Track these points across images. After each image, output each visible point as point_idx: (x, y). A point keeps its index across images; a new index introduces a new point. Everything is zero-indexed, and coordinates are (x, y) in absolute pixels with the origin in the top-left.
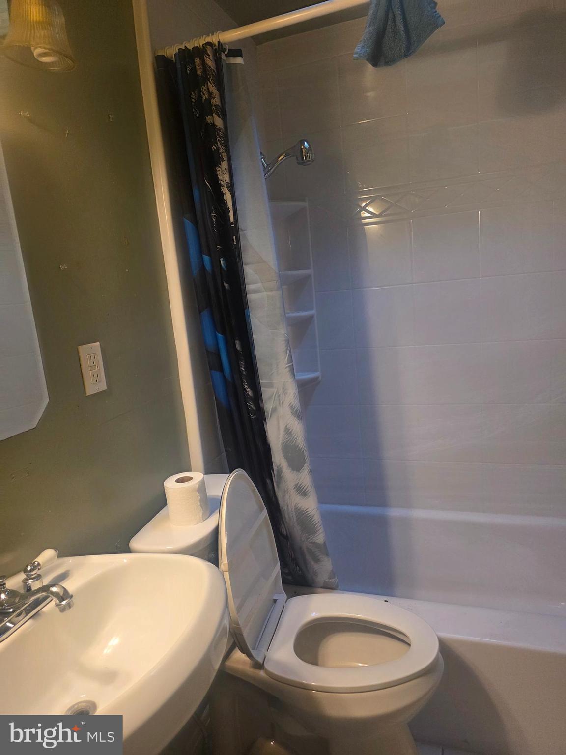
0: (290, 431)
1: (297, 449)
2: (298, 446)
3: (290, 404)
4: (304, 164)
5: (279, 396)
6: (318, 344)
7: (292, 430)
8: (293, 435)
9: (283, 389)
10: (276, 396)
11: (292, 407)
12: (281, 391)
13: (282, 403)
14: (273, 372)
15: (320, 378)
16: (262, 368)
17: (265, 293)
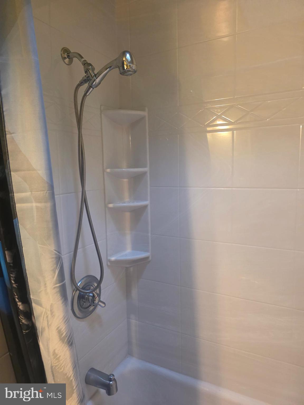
0: (58, 356)
1: (65, 377)
2: (66, 374)
3: (58, 328)
4: (126, 74)
5: (47, 317)
6: (150, 229)
7: (60, 356)
8: (61, 362)
9: (51, 311)
10: (45, 317)
11: (59, 332)
12: (49, 313)
13: (50, 325)
14: (41, 290)
15: (150, 258)
16: (32, 283)
17: (34, 204)
